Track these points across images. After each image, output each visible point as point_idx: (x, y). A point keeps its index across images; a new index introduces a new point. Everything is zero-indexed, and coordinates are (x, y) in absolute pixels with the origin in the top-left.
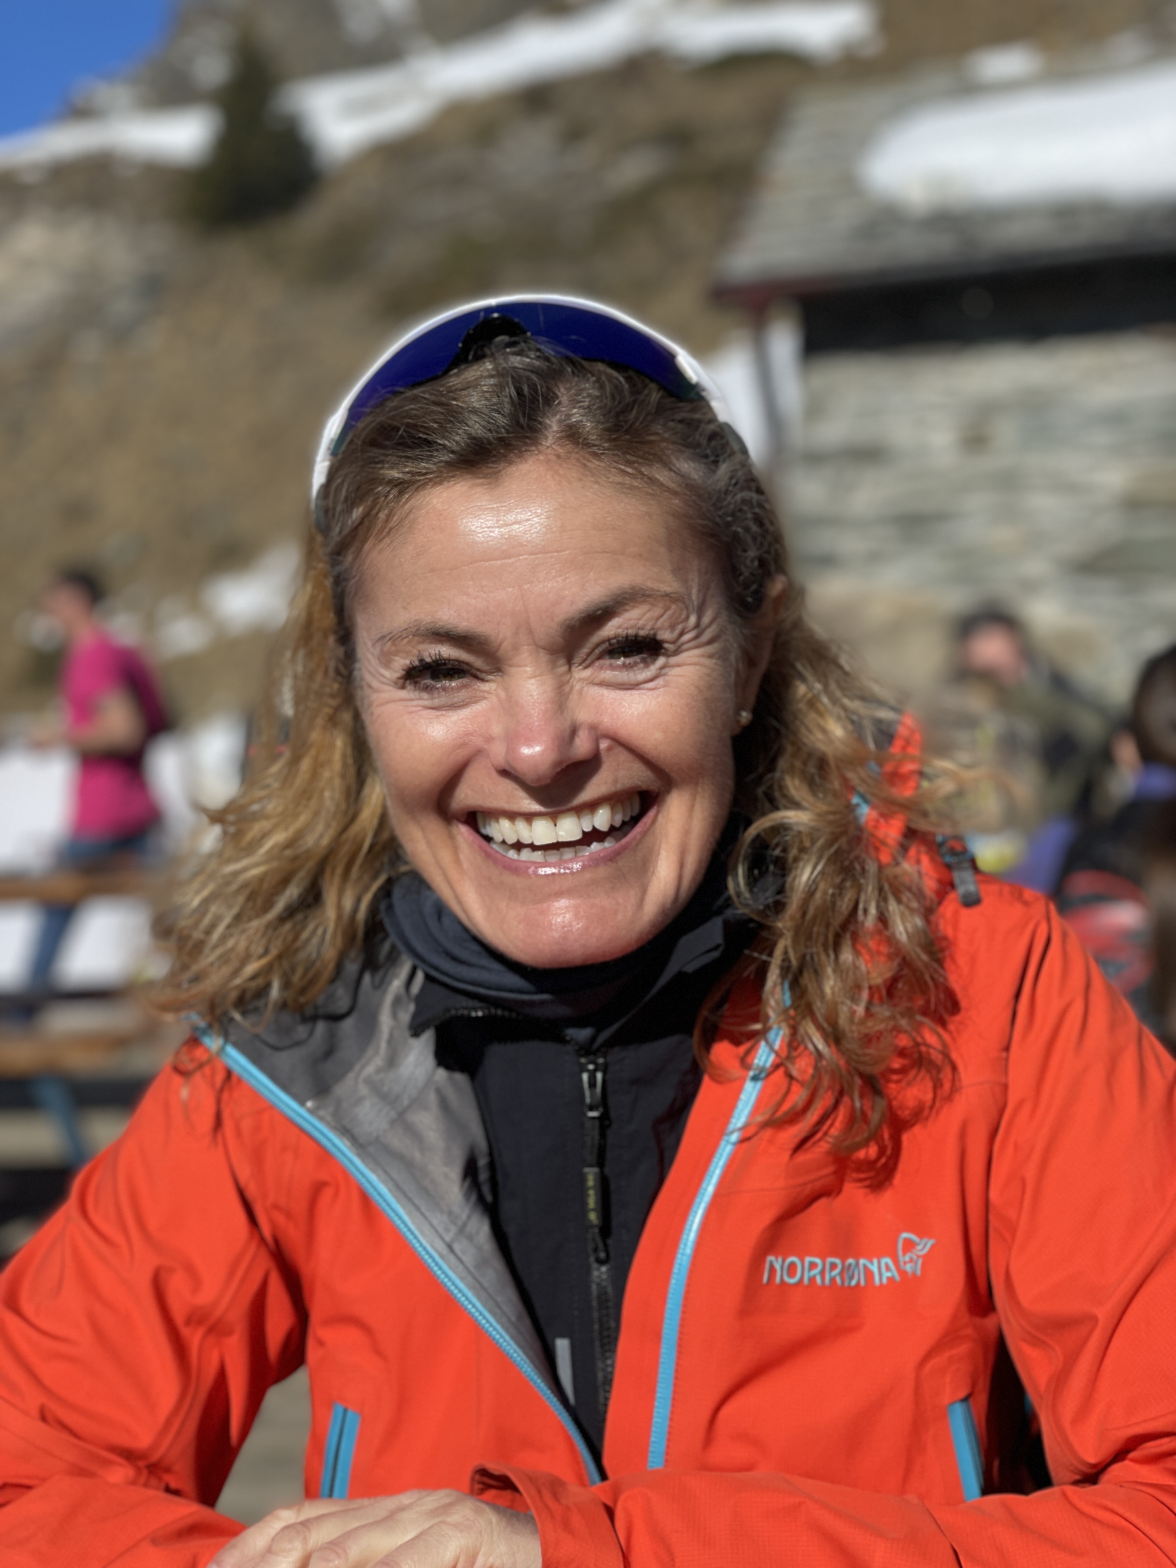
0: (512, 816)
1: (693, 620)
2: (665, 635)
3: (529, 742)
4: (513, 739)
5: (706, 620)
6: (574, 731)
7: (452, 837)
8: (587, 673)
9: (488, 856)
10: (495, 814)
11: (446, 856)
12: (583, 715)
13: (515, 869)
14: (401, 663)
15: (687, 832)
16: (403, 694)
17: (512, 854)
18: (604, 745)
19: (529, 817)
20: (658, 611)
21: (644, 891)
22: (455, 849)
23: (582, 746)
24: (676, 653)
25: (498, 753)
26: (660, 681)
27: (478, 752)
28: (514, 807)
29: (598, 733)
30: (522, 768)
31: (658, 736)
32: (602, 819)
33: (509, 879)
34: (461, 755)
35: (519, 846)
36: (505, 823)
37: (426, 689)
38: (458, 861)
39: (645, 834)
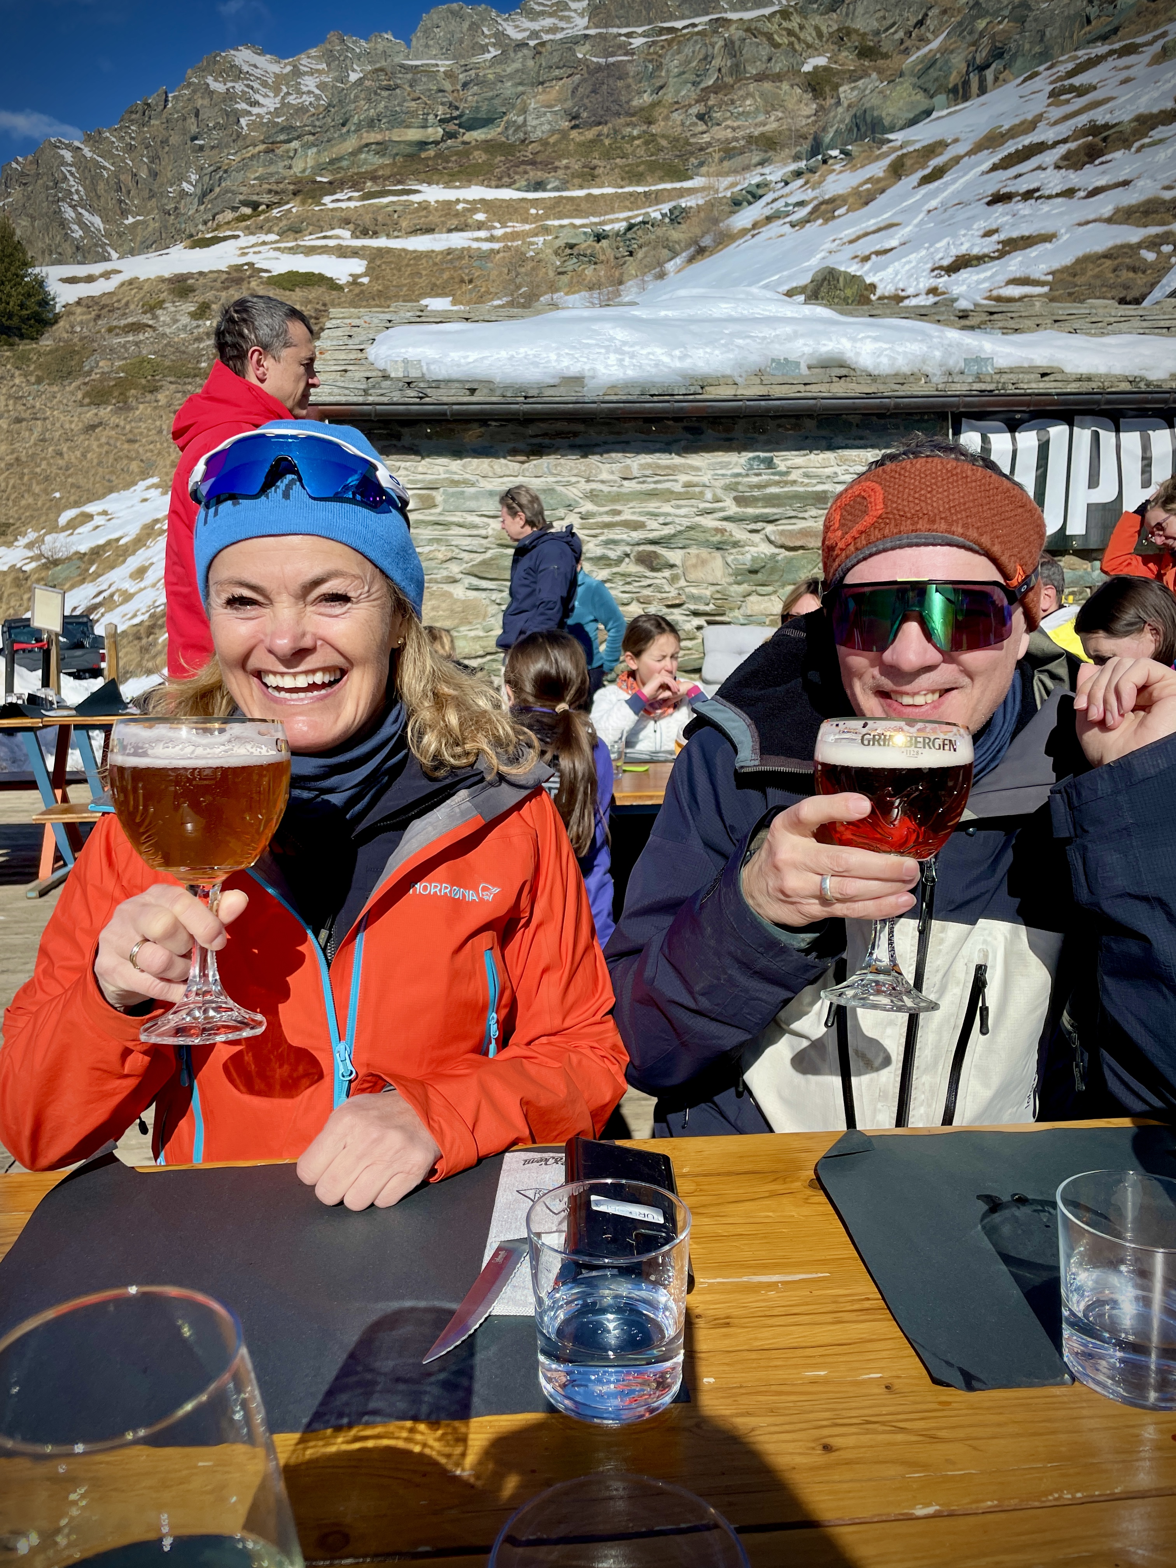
0: (275, 673)
1: (366, 588)
2: (351, 594)
3: (281, 637)
4: (274, 635)
5: (373, 590)
6: (303, 635)
7: (250, 684)
8: (314, 608)
9: (265, 694)
10: (268, 672)
11: (246, 692)
12: (310, 629)
13: (276, 700)
14: (225, 596)
15: (360, 690)
16: (226, 611)
17: (276, 694)
18: (319, 643)
19: (282, 674)
20: (348, 582)
21: (338, 716)
22: (251, 689)
23: (307, 642)
24: (357, 603)
25: (267, 642)
26: (347, 615)
27: (262, 641)
28: (275, 669)
29: (317, 638)
30: (276, 649)
31: (345, 640)
32: (319, 678)
33: (274, 705)
34: (252, 642)
35: (278, 689)
36: (271, 677)
37: (236, 609)
38: (252, 695)
39: (340, 689)
